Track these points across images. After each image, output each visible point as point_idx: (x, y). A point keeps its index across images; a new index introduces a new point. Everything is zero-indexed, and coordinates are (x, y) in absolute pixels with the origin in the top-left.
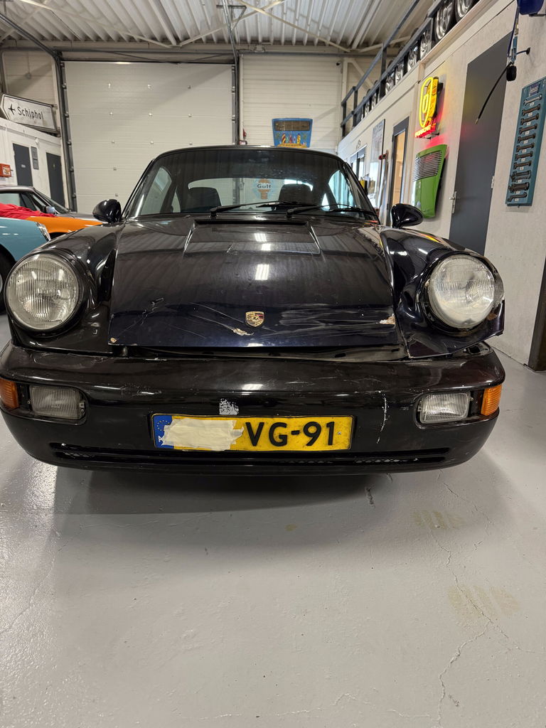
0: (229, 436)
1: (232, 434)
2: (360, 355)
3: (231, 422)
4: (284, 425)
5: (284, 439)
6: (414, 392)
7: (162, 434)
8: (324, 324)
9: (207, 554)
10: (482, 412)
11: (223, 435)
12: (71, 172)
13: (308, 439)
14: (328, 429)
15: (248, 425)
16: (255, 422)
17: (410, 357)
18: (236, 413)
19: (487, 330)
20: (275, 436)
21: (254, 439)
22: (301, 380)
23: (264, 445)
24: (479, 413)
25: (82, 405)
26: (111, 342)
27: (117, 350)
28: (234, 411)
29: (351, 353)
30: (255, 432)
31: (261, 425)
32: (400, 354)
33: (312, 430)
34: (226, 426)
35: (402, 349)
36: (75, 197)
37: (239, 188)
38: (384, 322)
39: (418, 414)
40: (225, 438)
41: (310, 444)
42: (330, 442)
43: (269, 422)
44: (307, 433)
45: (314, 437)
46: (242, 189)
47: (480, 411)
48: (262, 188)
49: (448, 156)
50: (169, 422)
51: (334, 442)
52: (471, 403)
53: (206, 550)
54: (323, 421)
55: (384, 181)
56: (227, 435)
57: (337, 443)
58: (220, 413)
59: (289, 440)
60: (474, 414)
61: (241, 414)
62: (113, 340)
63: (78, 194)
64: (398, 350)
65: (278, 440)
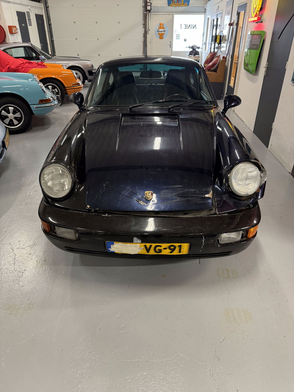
0: (138, 249)
1: (139, 249)
2: (195, 214)
3: (138, 245)
4: (160, 246)
5: (160, 251)
6: (216, 234)
7: (110, 248)
8: (180, 198)
9: (129, 288)
10: (248, 236)
11: (135, 249)
12: (50, 25)
13: (170, 251)
14: (179, 248)
15: (145, 246)
16: (148, 245)
17: (217, 213)
18: (140, 242)
19: (255, 197)
20: (156, 250)
21: (148, 250)
22: (168, 229)
23: (152, 252)
24: (246, 236)
25: (77, 235)
26: (87, 207)
27: (89, 211)
28: (140, 241)
29: (190, 213)
30: (148, 248)
31: (151, 246)
32: (213, 212)
33: (172, 248)
34: (136, 246)
35: (214, 209)
36: (53, 41)
37: (146, 32)
38: (207, 196)
39: (218, 240)
40: (136, 250)
41: (171, 252)
42: (180, 252)
43: (154, 245)
44: (170, 249)
45: (173, 250)
46: (148, 33)
47: (247, 236)
48: (160, 32)
49: (266, 38)
50: (113, 244)
51: (181, 251)
52: (243, 234)
53: (129, 286)
54: (177, 245)
55: (230, 40)
56: (136, 249)
57: (183, 252)
58: (134, 242)
59: (162, 251)
60: (244, 238)
61: (142, 242)
62: (88, 206)
63: (55, 39)
64: (212, 209)
65: (158, 251)
